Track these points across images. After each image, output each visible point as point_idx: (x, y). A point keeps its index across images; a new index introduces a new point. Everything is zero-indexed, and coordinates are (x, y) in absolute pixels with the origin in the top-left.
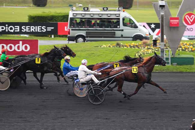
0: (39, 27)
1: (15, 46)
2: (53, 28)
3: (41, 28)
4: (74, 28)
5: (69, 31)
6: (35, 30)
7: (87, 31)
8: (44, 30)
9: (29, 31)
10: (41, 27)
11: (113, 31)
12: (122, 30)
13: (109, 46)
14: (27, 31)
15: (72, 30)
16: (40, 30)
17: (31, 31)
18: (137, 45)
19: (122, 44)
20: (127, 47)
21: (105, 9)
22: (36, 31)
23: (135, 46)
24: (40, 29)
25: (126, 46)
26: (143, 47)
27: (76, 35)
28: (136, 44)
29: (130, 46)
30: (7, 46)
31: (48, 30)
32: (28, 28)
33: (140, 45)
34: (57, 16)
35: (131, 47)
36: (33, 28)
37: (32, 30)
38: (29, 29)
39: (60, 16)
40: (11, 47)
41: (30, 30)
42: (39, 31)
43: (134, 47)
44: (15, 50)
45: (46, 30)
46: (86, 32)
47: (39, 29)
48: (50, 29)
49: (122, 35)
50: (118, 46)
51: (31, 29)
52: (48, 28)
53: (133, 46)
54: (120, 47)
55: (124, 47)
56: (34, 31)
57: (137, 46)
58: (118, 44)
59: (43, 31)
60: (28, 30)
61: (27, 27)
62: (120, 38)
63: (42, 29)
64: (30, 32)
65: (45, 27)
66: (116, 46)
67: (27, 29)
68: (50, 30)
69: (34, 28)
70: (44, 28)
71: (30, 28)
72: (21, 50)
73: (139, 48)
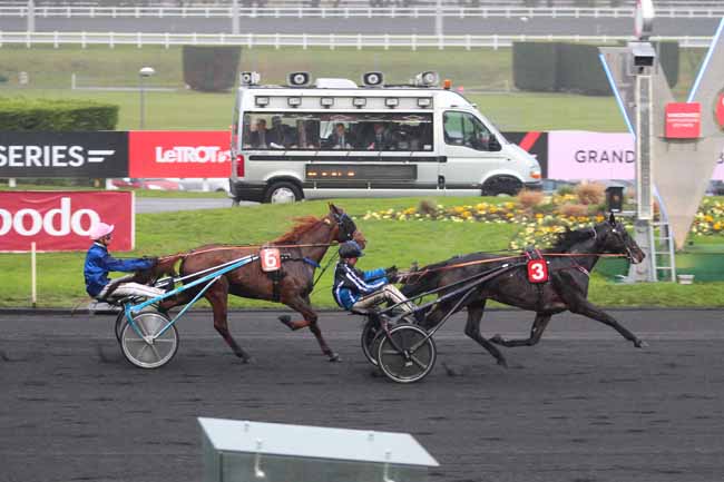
0: (56, 148)
1: (43, 215)
2: (111, 152)
3: (66, 152)
4: (258, 153)
5: (242, 162)
6: (42, 159)
7: (309, 162)
8: (76, 160)
9: (21, 164)
10: (64, 148)
11: (407, 163)
12: (444, 159)
13: (393, 216)
14: (12, 164)
15: (252, 158)
16: (60, 160)
17: (29, 164)
18: (500, 209)
19: (440, 206)
20: (465, 219)
21: (373, 79)
22: (47, 164)
23: (494, 215)
24: (62, 156)
25: (457, 215)
26: (525, 219)
27: (267, 178)
28: (494, 209)
29: (473, 213)
30: (13, 216)
31: (91, 160)
32: (17, 152)
33: (511, 211)
34: (52, 112)
35: (478, 218)
36: (34, 153)
37: (33, 162)
38: (19, 156)
39: (63, 113)
40: (28, 221)
41: (23, 160)
42: (56, 164)
43: (489, 217)
44: (42, 230)
45: (86, 160)
46: (308, 165)
47: (56, 156)
48: (98, 156)
49: (441, 178)
50: (428, 215)
51: (29, 157)
52: (91, 152)
53: (485, 216)
54: (434, 217)
55: (453, 218)
56: (39, 164)
57: (499, 213)
58: (426, 209)
59: (72, 163)
60: (17, 160)
61: (12, 148)
62: (434, 187)
63: (69, 158)
64: (25, 166)
65: (80, 149)
66: (418, 215)
67: (13, 156)
68: (100, 160)
69: (39, 154)
70: (76, 151)
71: (23, 152)
72: (65, 231)
73: (508, 219)
